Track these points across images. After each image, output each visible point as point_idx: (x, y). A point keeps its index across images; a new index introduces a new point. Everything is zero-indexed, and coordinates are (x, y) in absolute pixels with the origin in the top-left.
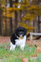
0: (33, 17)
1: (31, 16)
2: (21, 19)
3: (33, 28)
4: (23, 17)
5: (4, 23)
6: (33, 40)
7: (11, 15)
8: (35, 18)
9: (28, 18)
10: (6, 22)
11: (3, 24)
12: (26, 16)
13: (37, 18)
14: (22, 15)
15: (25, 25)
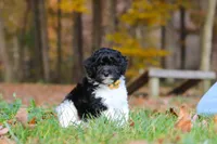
0: (162, 14)
1: (155, 8)
2: (117, 22)
3: (161, 53)
4: (124, 12)
5: (52, 35)
6: (161, 95)
7: (78, 5)
8: (168, 16)
9: (142, 16)
10: (58, 29)
11: (47, 40)
12: (135, 8)
13: (177, 15)
14: (120, 7)
15: (130, 41)
